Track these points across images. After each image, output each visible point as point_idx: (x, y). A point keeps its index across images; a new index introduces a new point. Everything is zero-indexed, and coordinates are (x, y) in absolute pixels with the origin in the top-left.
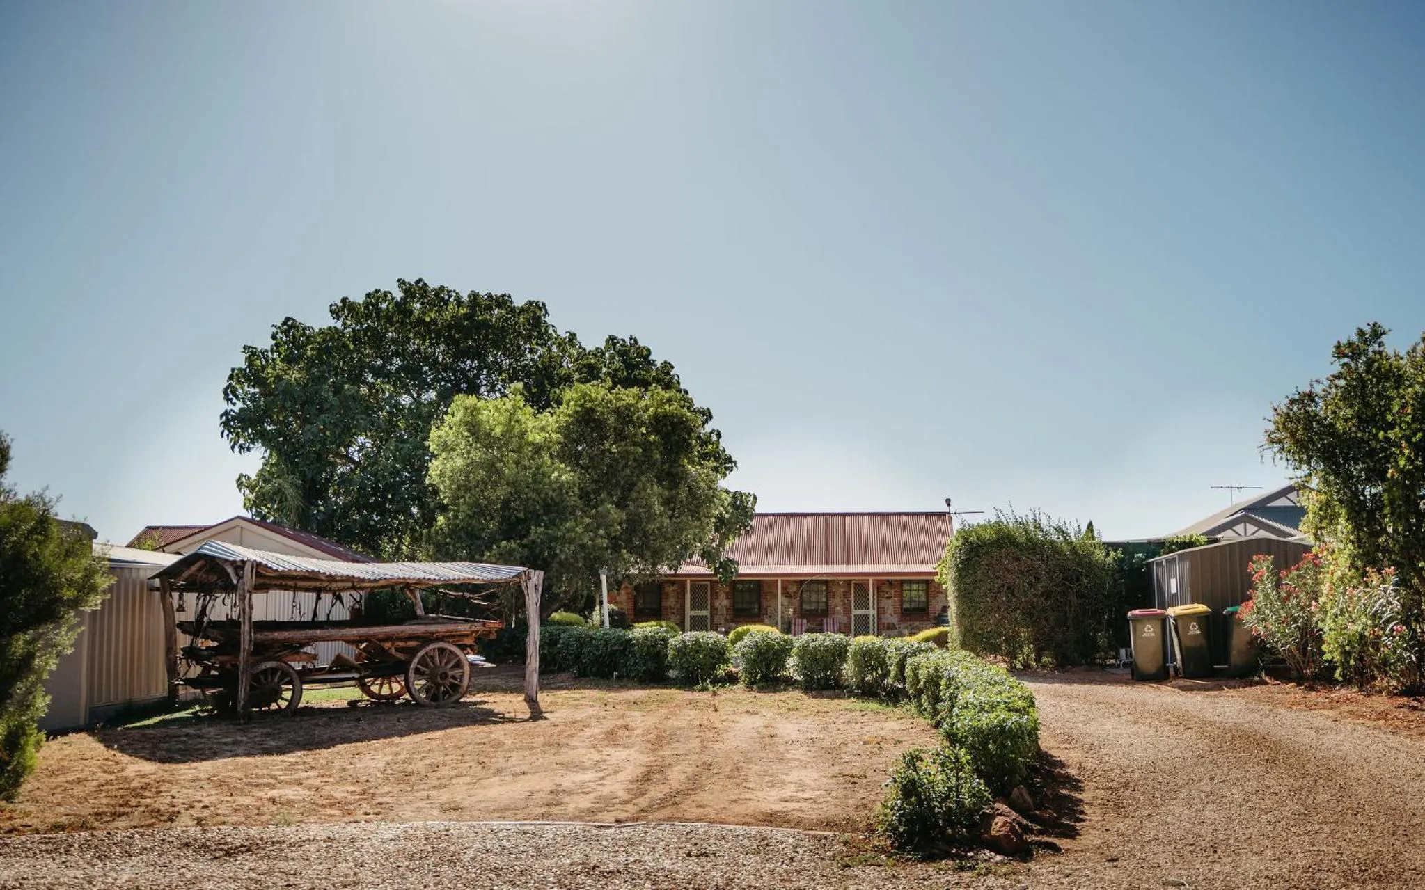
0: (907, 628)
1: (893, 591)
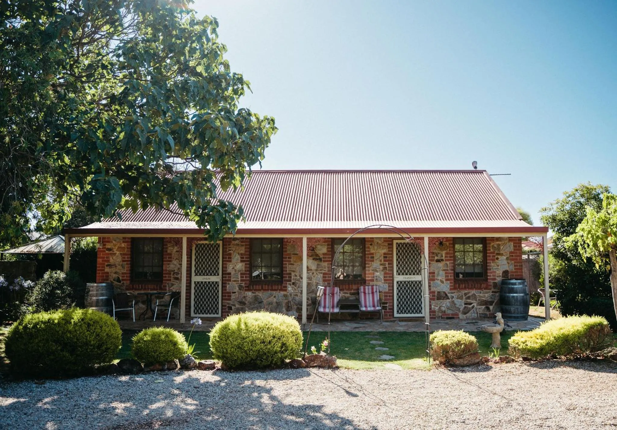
0: (461, 298)
1: (444, 253)
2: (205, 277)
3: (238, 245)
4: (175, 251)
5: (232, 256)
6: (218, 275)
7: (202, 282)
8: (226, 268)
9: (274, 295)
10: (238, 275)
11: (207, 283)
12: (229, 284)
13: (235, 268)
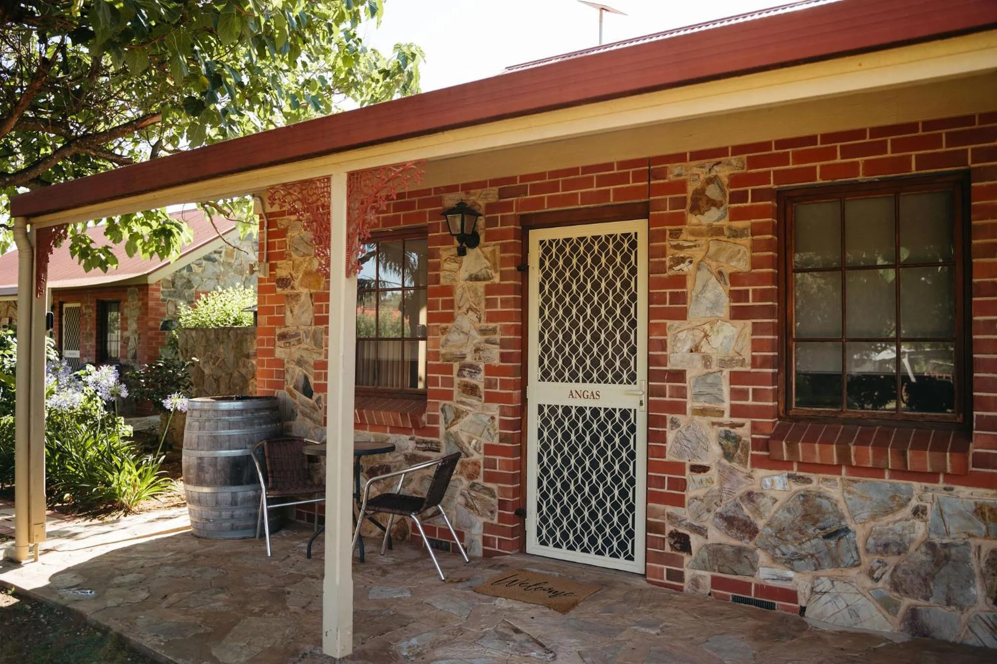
2: (580, 387)
3: (716, 232)
4: (463, 274)
5: (692, 289)
6: (633, 378)
7: (567, 410)
8: (663, 345)
9: (914, 502)
10: (716, 385)
11: (588, 412)
12: (675, 424)
13: (705, 348)
